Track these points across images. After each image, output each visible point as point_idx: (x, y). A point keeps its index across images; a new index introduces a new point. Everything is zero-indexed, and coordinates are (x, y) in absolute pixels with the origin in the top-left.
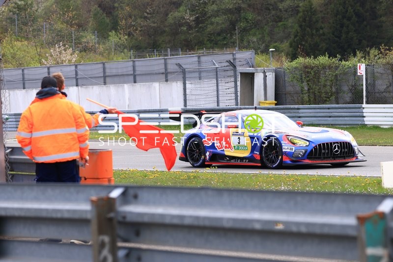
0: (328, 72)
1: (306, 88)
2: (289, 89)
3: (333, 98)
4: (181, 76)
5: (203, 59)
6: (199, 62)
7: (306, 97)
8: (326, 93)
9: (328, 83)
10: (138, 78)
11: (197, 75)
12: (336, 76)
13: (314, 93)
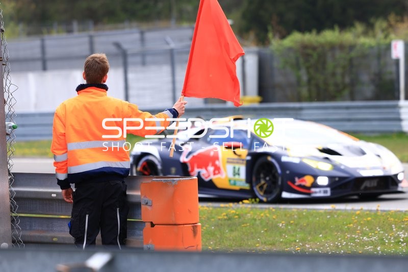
0: (339, 54)
1: (305, 78)
2: (279, 79)
3: (346, 92)
4: (120, 61)
5: (149, 35)
6: (142, 40)
7: (304, 92)
8: (336, 85)
9: (339, 71)
10: (49, 64)
11: (138, 59)
12: (351, 60)
13: (317, 86)
